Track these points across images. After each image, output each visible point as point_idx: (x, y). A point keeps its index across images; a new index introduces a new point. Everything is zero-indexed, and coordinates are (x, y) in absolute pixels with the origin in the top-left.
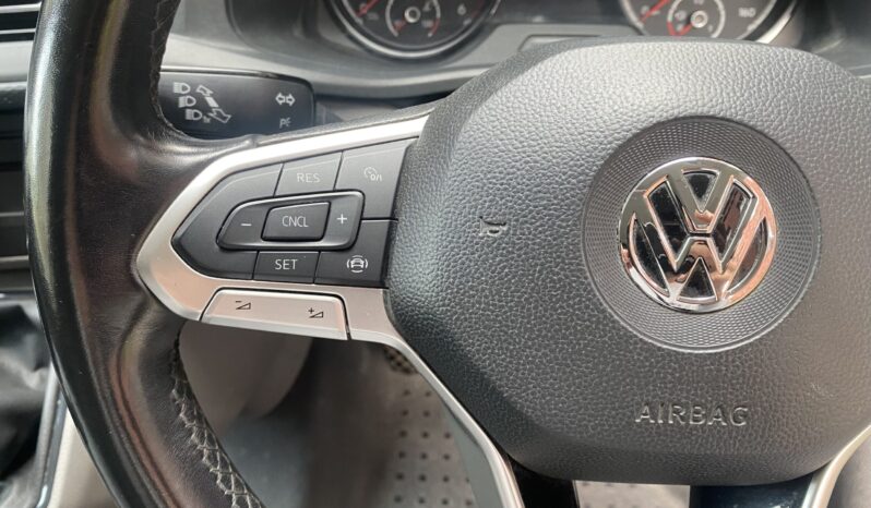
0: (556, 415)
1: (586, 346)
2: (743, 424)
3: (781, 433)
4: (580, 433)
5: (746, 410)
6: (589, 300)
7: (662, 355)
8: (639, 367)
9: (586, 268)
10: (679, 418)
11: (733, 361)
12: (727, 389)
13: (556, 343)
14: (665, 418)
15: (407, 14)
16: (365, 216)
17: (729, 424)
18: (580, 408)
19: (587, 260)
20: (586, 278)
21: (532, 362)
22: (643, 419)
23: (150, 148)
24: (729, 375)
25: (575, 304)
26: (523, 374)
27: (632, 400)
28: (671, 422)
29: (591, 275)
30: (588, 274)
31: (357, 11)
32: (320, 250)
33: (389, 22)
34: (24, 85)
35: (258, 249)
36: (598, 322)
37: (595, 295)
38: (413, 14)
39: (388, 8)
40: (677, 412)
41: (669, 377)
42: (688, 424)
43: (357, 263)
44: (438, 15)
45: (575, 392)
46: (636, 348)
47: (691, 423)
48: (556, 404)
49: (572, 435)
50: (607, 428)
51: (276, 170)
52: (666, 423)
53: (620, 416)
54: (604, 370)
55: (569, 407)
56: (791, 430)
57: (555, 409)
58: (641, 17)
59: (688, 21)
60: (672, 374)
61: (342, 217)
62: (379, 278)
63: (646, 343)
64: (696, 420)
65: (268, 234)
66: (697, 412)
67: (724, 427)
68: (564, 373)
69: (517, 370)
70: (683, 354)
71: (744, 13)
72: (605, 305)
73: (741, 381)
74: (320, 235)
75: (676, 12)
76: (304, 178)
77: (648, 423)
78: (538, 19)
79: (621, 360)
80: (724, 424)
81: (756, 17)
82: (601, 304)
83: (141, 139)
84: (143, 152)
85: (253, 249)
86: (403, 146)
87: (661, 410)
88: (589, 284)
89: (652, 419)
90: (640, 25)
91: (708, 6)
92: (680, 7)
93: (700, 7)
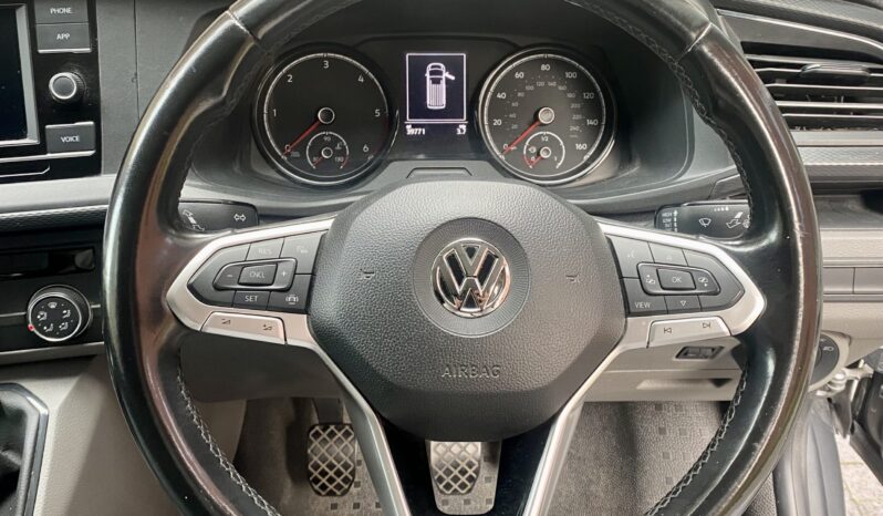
0: (401, 375)
2: (499, 376)
4: (414, 384)
5: (498, 368)
6: (416, 311)
9: (414, 293)
10: (464, 374)
11: (489, 342)
13: (400, 335)
14: (457, 374)
15: (323, 153)
16: (298, 272)
18: (413, 370)
20: (414, 300)
22: (445, 375)
23: (179, 237)
27: (439, 364)
28: (460, 376)
29: (417, 298)
30: (415, 298)
31: (283, 151)
32: (271, 290)
33: (308, 158)
34: (107, 206)
35: (236, 290)
36: (421, 323)
37: (419, 308)
38: (328, 153)
39: (307, 148)
40: (463, 370)
42: (469, 377)
43: (292, 299)
44: (347, 153)
45: (410, 361)
46: (440, 336)
47: (471, 376)
48: (400, 369)
49: (409, 386)
50: (427, 380)
51: (247, 247)
52: (457, 377)
54: (424, 348)
55: (407, 370)
58: (502, 151)
59: (538, 154)
61: (284, 272)
62: (304, 308)
63: (445, 333)
64: (473, 375)
65: (241, 281)
66: (474, 370)
71: (579, 147)
74: (271, 282)
75: (528, 147)
76: (262, 251)
77: (448, 377)
78: (421, 156)
80: (488, 377)
81: (588, 150)
82: (421, 313)
83: (174, 232)
84: (175, 239)
85: (232, 289)
86: (319, 235)
87: (455, 370)
88: (416, 303)
89: (450, 374)
90: (503, 157)
91: (552, 143)
92: (531, 144)
93: (545, 144)
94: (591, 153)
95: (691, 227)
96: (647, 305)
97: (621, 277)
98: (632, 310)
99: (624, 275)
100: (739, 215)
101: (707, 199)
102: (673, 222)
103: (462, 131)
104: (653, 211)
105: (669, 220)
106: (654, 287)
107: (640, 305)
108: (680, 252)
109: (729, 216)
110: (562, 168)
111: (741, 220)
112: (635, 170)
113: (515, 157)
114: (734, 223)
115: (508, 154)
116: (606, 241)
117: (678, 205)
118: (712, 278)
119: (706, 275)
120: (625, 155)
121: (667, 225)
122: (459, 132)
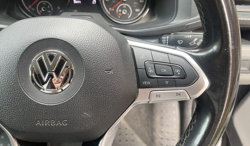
0: (14, 124)
1: (20, 104)
2: (66, 125)
3: (77, 127)
4: (21, 129)
5: (66, 121)
6: (20, 91)
7: (41, 106)
8: (35, 110)
9: (19, 82)
10: (48, 124)
11: (61, 107)
12: (60, 115)
13: (12, 104)
14: (44, 124)
15: (42, 9)
17: (62, 125)
18: (20, 122)
19: (19, 79)
20: (19, 85)
21: (6, 109)
22: (38, 124)
24: (60, 111)
25: (16, 92)
26: (4, 113)
27: (34, 119)
28: (46, 125)
29: (21, 84)
30: (20, 84)
31: (28, 7)
33: (38, 11)
36: (23, 97)
37: (21, 90)
38: (44, 9)
39: (37, 7)
40: (47, 122)
41: (44, 112)
42: (51, 125)
44: (52, 9)
45: (18, 117)
46: (33, 104)
47: (52, 125)
48: (13, 121)
49: (19, 130)
50: (28, 127)
52: (44, 125)
53: (31, 124)
54: (25, 111)
55: (17, 122)
56: (80, 126)
57: (13, 122)
58: (109, 11)
59: (122, 12)
60: (44, 111)
63: (36, 103)
64: (53, 124)
66: (53, 122)
67: (61, 126)
68: (15, 112)
69: (2, 112)
70: (47, 105)
71: (137, 10)
72: (24, 92)
73: (64, 113)
75: (118, 10)
77: (39, 126)
78: (75, 11)
79: (30, 108)
80: (61, 125)
81: (140, 11)
82: (23, 92)
87: (43, 122)
88: (20, 86)
89: (40, 124)
90: (109, 13)
91: (127, 8)
92: (120, 8)
93: (124, 9)
94: (141, 13)
95: (173, 43)
96: (149, 83)
97: (136, 68)
98: (141, 85)
99: (138, 67)
100: (196, 40)
101: (181, 32)
102: (166, 41)
103: (94, 2)
104: (159, 36)
105: (165, 40)
106: (152, 74)
107: (145, 83)
108: (166, 55)
109: (191, 40)
110: (130, 18)
111: (196, 42)
112: (155, 19)
113: (114, 13)
114: (193, 43)
115: (111, 12)
116: (130, 49)
117: (169, 34)
118: (183, 70)
119: (179, 68)
120: (152, 14)
121: (164, 43)
122: (93, 3)
